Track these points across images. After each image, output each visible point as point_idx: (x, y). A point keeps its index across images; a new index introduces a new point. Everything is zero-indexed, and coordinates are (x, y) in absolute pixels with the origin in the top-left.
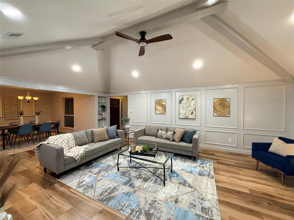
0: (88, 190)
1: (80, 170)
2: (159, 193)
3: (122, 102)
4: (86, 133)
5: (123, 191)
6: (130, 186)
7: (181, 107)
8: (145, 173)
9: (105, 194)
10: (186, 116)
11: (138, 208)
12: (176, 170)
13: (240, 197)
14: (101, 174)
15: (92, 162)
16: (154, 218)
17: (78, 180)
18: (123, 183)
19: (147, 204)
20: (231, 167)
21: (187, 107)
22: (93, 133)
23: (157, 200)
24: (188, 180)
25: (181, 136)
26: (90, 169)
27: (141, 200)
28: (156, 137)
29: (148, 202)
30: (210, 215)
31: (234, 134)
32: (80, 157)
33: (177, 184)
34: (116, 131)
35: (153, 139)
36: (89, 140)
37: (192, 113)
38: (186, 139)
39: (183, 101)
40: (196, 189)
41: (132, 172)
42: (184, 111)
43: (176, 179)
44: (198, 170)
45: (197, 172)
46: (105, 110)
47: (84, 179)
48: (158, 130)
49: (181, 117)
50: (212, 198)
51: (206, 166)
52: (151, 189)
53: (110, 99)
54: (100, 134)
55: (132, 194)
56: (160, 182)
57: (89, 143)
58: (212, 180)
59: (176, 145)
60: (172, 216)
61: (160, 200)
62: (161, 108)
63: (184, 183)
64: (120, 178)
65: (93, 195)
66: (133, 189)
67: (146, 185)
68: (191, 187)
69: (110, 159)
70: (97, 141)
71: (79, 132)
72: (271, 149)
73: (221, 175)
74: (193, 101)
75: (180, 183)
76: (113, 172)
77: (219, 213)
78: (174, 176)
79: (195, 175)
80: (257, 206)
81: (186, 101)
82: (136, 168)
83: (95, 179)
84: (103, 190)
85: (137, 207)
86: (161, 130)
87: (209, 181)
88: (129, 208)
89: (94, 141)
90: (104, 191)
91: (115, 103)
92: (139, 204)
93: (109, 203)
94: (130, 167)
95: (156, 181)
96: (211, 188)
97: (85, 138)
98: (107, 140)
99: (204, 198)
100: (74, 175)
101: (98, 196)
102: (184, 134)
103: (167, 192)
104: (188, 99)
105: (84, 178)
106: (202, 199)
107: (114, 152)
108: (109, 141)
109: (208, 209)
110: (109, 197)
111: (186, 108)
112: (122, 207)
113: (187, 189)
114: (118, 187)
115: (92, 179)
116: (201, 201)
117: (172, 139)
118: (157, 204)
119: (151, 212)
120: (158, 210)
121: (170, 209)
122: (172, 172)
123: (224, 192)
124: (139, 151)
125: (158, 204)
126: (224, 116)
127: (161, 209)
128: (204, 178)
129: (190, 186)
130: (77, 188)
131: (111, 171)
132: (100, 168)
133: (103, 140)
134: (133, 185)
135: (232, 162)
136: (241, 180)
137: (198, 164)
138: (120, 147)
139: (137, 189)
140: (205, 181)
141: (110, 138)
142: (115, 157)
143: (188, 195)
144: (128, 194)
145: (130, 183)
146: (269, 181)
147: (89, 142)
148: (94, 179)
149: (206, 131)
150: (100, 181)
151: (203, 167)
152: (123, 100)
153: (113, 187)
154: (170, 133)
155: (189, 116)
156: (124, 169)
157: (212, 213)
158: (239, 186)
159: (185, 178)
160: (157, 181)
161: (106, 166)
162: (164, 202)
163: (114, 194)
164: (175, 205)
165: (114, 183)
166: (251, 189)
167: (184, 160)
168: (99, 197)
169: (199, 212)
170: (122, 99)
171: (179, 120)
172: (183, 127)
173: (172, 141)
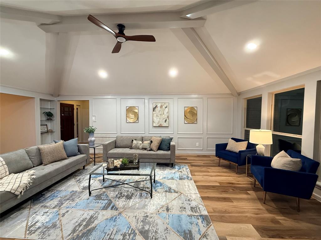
0: (50, 232)
1: (24, 208)
2: (148, 207)
3: (77, 109)
4: (28, 153)
5: (105, 218)
6: (112, 209)
7: (155, 114)
8: (126, 190)
9: (80, 229)
10: (160, 124)
11: (130, 230)
12: (158, 179)
13: (214, 190)
14: (64, 205)
15: (43, 193)
16: (150, 233)
17: (24, 224)
18: (101, 208)
19: (139, 223)
20: (202, 167)
21: (161, 115)
22: (41, 152)
23: (148, 214)
24: (172, 187)
25: (159, 145)
26: (43, 203)
27: (130, 220)
28: (131, 148)
29: (139, 220)
30: (199, 212)
31: (200, 139)
32: (23, 189)
33: (164, 193)
34: (78, 146)
35: (127, 151)
36: (34, 162)
37: (166, 121)
38: (164, 147)
39: (156, 109)
40: (182, 193)
41: (109, 192)
42: (158, 119)
43: (161, 188)
44: (178, 175)
45: (177, 177)
46: (51, 120)
47: (36, 220)
48: (133, 140)
49: (155, 125)
50: (196, 197)
51: (183, 170)
52: (139, 205)
53: (61, 103)
54: (53, 151)
55: (118, 218)
56: (145, 195)
57: (34, 167)
58: (191, 181)
59: (154, 154)
60: (168, 224)
61: (151, 214)
62: (134, 116)
63: (170, 190)
64: (96, 203)
65: (61, 236)
66: (117, 211)
67: (131, 202)
68: (177, 192)
69: (72, 184)
70: (48, 162)
71: (14, 152)
72: (228, 148)
73: (197, 176)
74: (166, 108)
75: (166, 191)
76: (83, 199)
77: (205, 208)
78: (158, 186)
79: (176, 180)
80: (226, 193)
81: (160, 109)
82: (113, 186)
83: (56, 214)
84: (74, 226)
85: (128, 229)
86: (136, 140)
87: (189, 183)
88: (119, 234)
89: (43, 163)
90: (77, 225)
91: (66, 109)
92: (129, 225)
93: (90, 237)
94: (105, 188)
95: (141, 195)
96: (193, 189)
97: (25, 159)
98: (65, 159)
99: (190, 199)
100: (13, 218)
101: (69, 235)
102: (162, 142)
103: (156, 203)
104: (161, 107)
105: (34, 218)
106: (189, 200)
107: (77, 174)
108: (68, 160)
109: (196, 207)
110: (87, 231)
111: (159, 116)
112: (109, 236)
113: (173, 195)
114: (96, 215)
115: (51, 216)
116: (188, 202)
117: (149, 149)
118: (149, 218)
119: (146, 229)
120: (153, 224)
121: (164, 219)
122: (155, 183)
123: (203, 189)
124: (119, 166)
125: (151, 217)
126: (192, 123)
127: (155, 222)
128: (185, 181)
129: (175, 192)
130: (27, 236)
131: (80, 198)
132: (59, 199)
133: (58, 159)
134: (116, 207)
135: (201, 163)
136: (212, 176)
137: (177, 170)
138: (84, 167)
139: (122, 210)
140: (186, 184)
141: (69, 156)
142: (79, 180)
143: (176, 201)
144: (113, 219)
145: (111, 206)
146: (228, 173)
147: (34, 165)
148: (54, 214)
149: (178, 138)
150: (66, 214)
151: (181, 172)
152: (79, 106)
153: (88, 217)
154: (147, 143)
155: (163, 124)
156: (98, 191)
157: (199, 210)
158: (212, 181)
159: (169, 185)
160: (143, 195)
161: (69, 193)
162: (156, 214)
163: (93, 225)
164: (167, 213)
165: (88, 212)
166: (220, 182)
167: (163, 169)
168: (71, 236)
169: (190, 213)
170: (77, 105)
171: (153, 128)
172: (159, 135)
173: (150, 150)
